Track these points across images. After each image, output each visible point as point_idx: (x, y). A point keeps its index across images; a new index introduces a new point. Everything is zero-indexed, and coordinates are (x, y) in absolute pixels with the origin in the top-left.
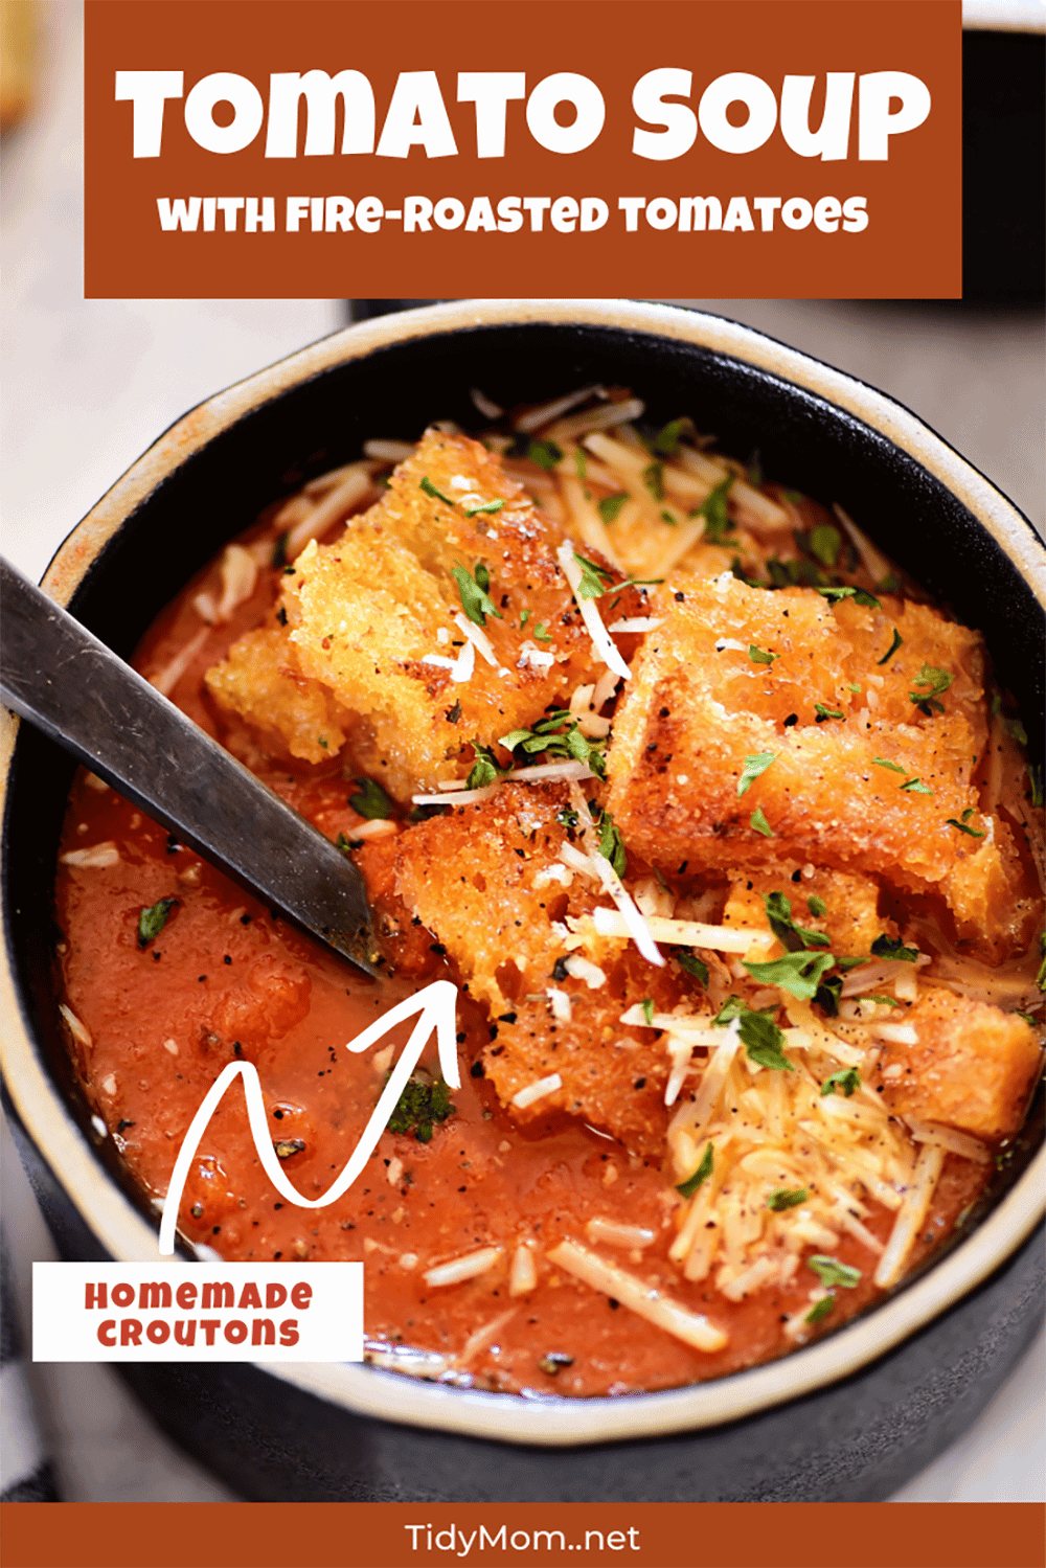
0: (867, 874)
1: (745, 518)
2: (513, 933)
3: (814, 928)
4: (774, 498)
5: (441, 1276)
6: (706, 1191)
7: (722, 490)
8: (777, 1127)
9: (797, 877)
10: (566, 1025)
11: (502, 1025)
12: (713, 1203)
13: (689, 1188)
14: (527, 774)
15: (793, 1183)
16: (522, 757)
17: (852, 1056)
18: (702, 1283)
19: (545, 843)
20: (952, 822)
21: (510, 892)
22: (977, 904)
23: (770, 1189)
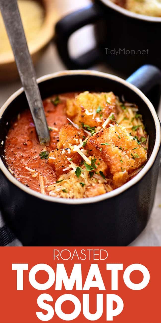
0: (107, 165)
1: (138, 131)
2: (66, 142)
3: (97, 166)
4: (143, 132)
5: (27, 168)
6: (58, 184)
7: (139, 126)
8: (72, 183)
9: (100, 160)
10: (62, 155)
11: (56, 150)
12: (58, 185)
13: (57, 182)
14: (86, 131)
15: (67, 190)
16: (86, 129)
17: (86, 183)
18: (48, 191)
19: (79, 137)
20: (122, 168)
21: (70, 138)
22: (116, 178)
23: (65, 188)
